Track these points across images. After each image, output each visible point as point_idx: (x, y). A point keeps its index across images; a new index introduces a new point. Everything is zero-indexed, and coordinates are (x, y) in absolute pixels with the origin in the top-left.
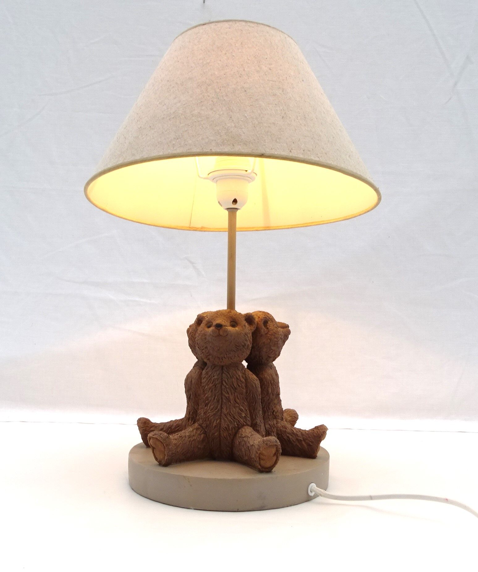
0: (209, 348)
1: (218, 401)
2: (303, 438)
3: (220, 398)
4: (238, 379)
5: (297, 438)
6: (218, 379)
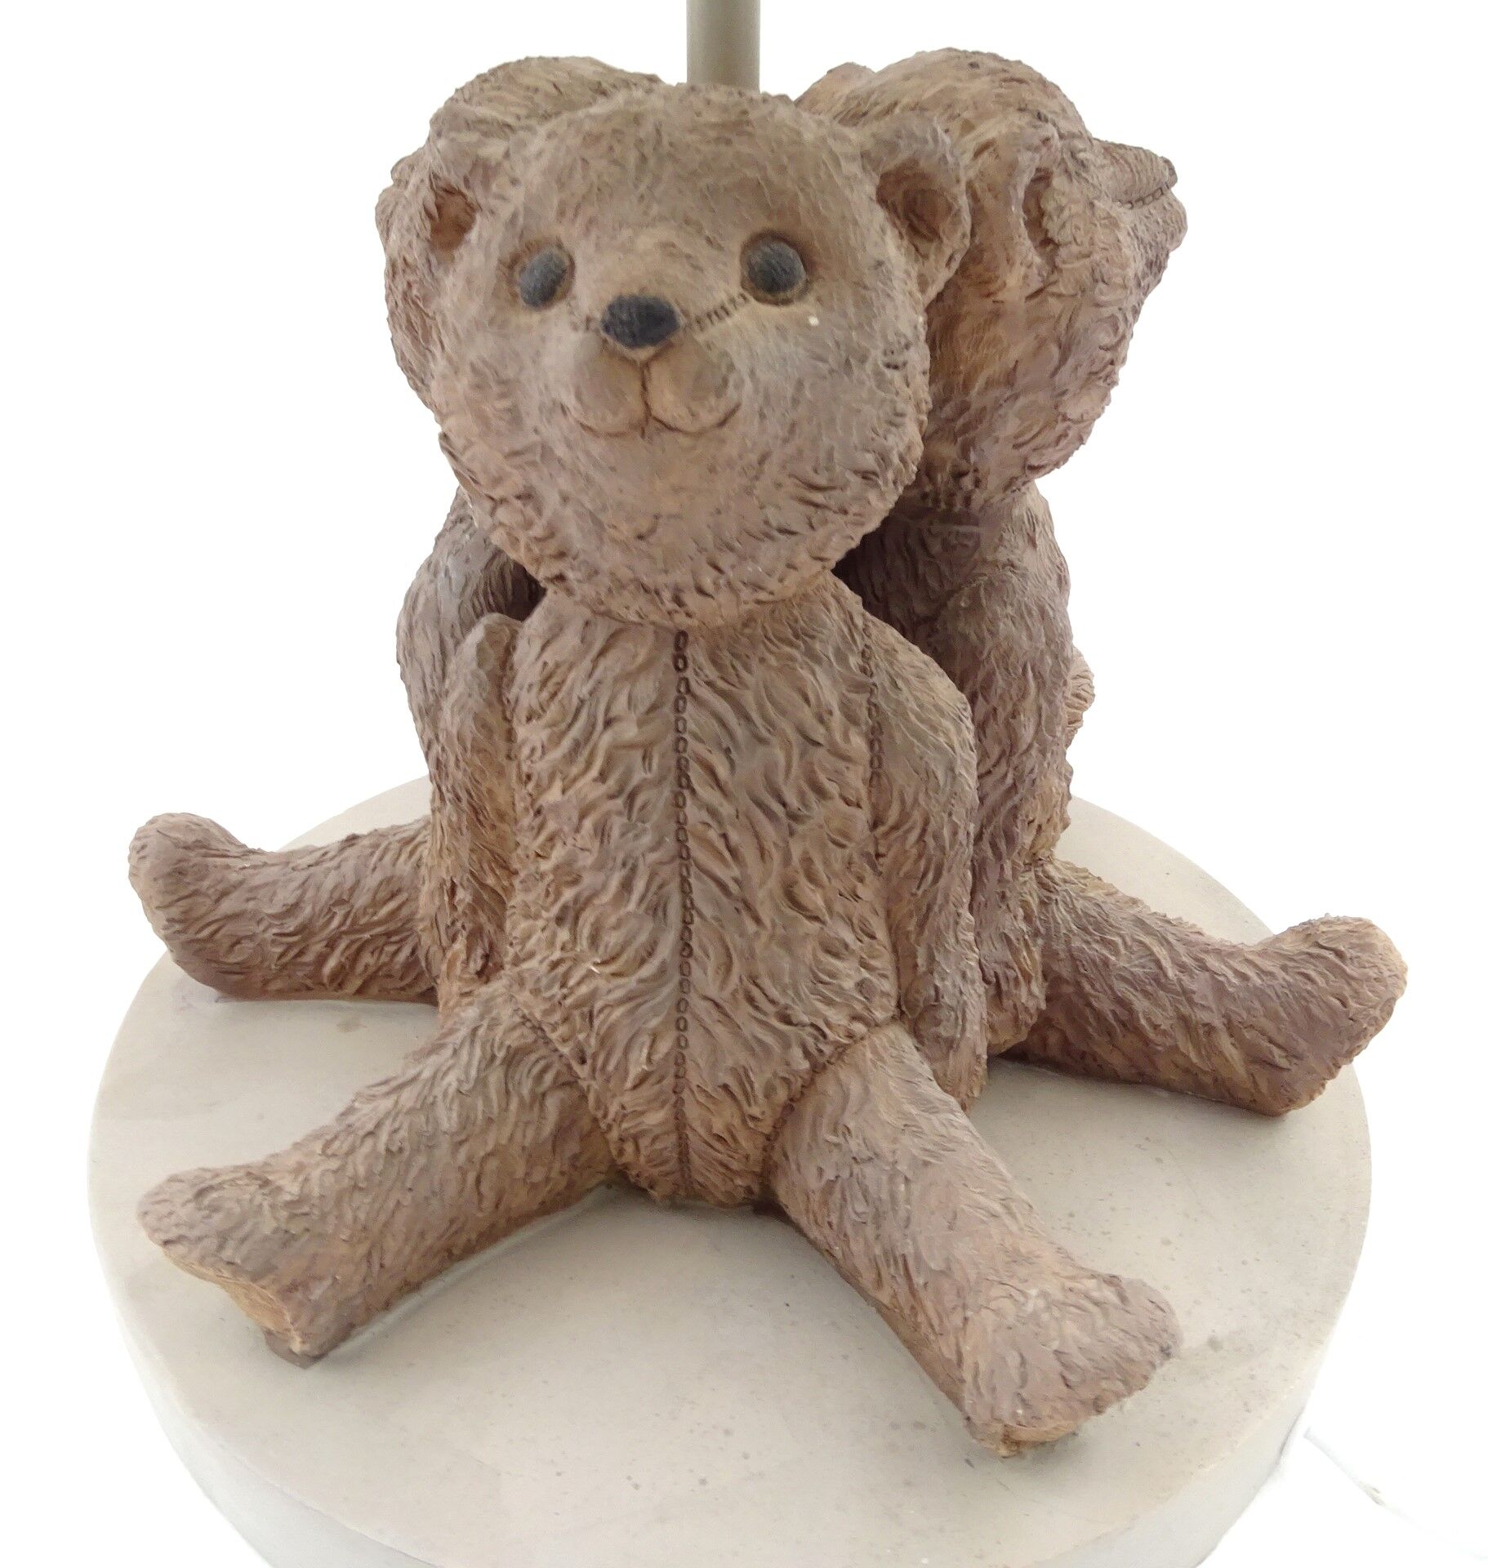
1: (657, 909)
3: (673, 887)
4: (817, 744)
5: (1185, 1010)
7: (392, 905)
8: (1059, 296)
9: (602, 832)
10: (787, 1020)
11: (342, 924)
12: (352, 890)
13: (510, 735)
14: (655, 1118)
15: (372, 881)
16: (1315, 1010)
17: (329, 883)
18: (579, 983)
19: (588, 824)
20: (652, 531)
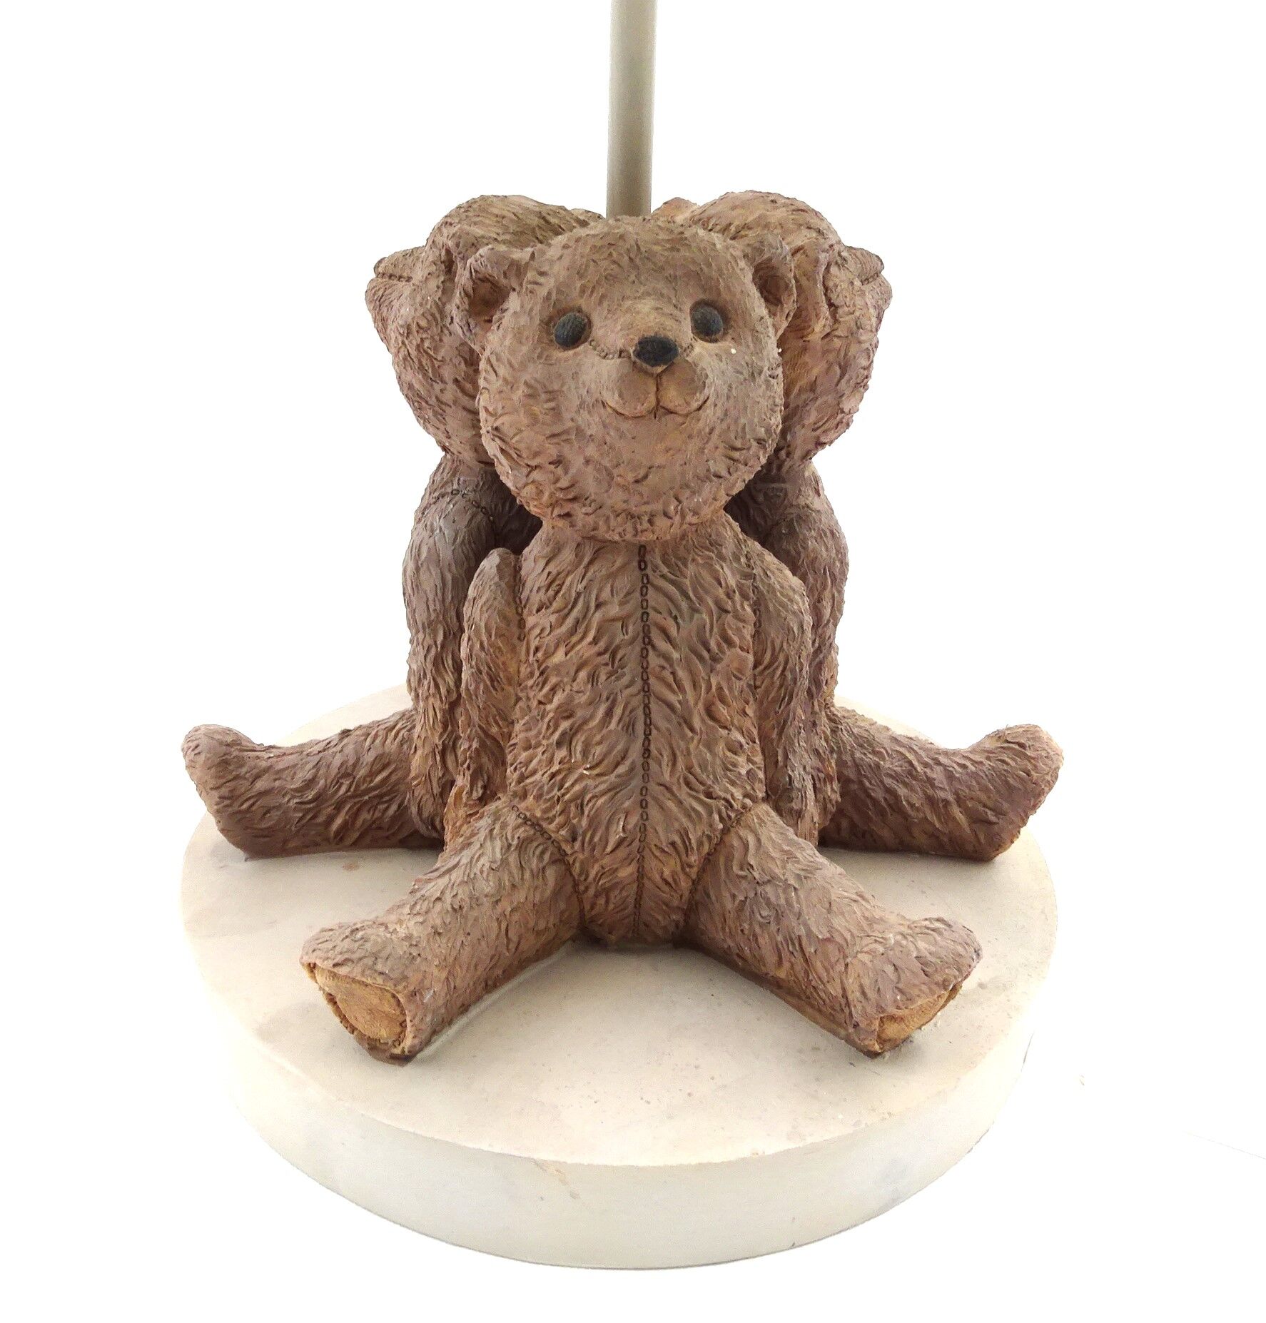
0: (577, 463)
1: (629, 727)
2: (956, 793)
4: (727, 612)
5: (930, 792)
6: (624, 621)
7: (384, 774)
8: (839, 337)
9: (593, 678)
10: (709, 795)
11: (348, 790)
12: (355, 765)
13: (521, 623)
14: (626, 872)
15: (369, 758)
16: (1011, 780)
17: (337, 761)
18: (573, 785)
19: (583, 674)
20: (646, 477)
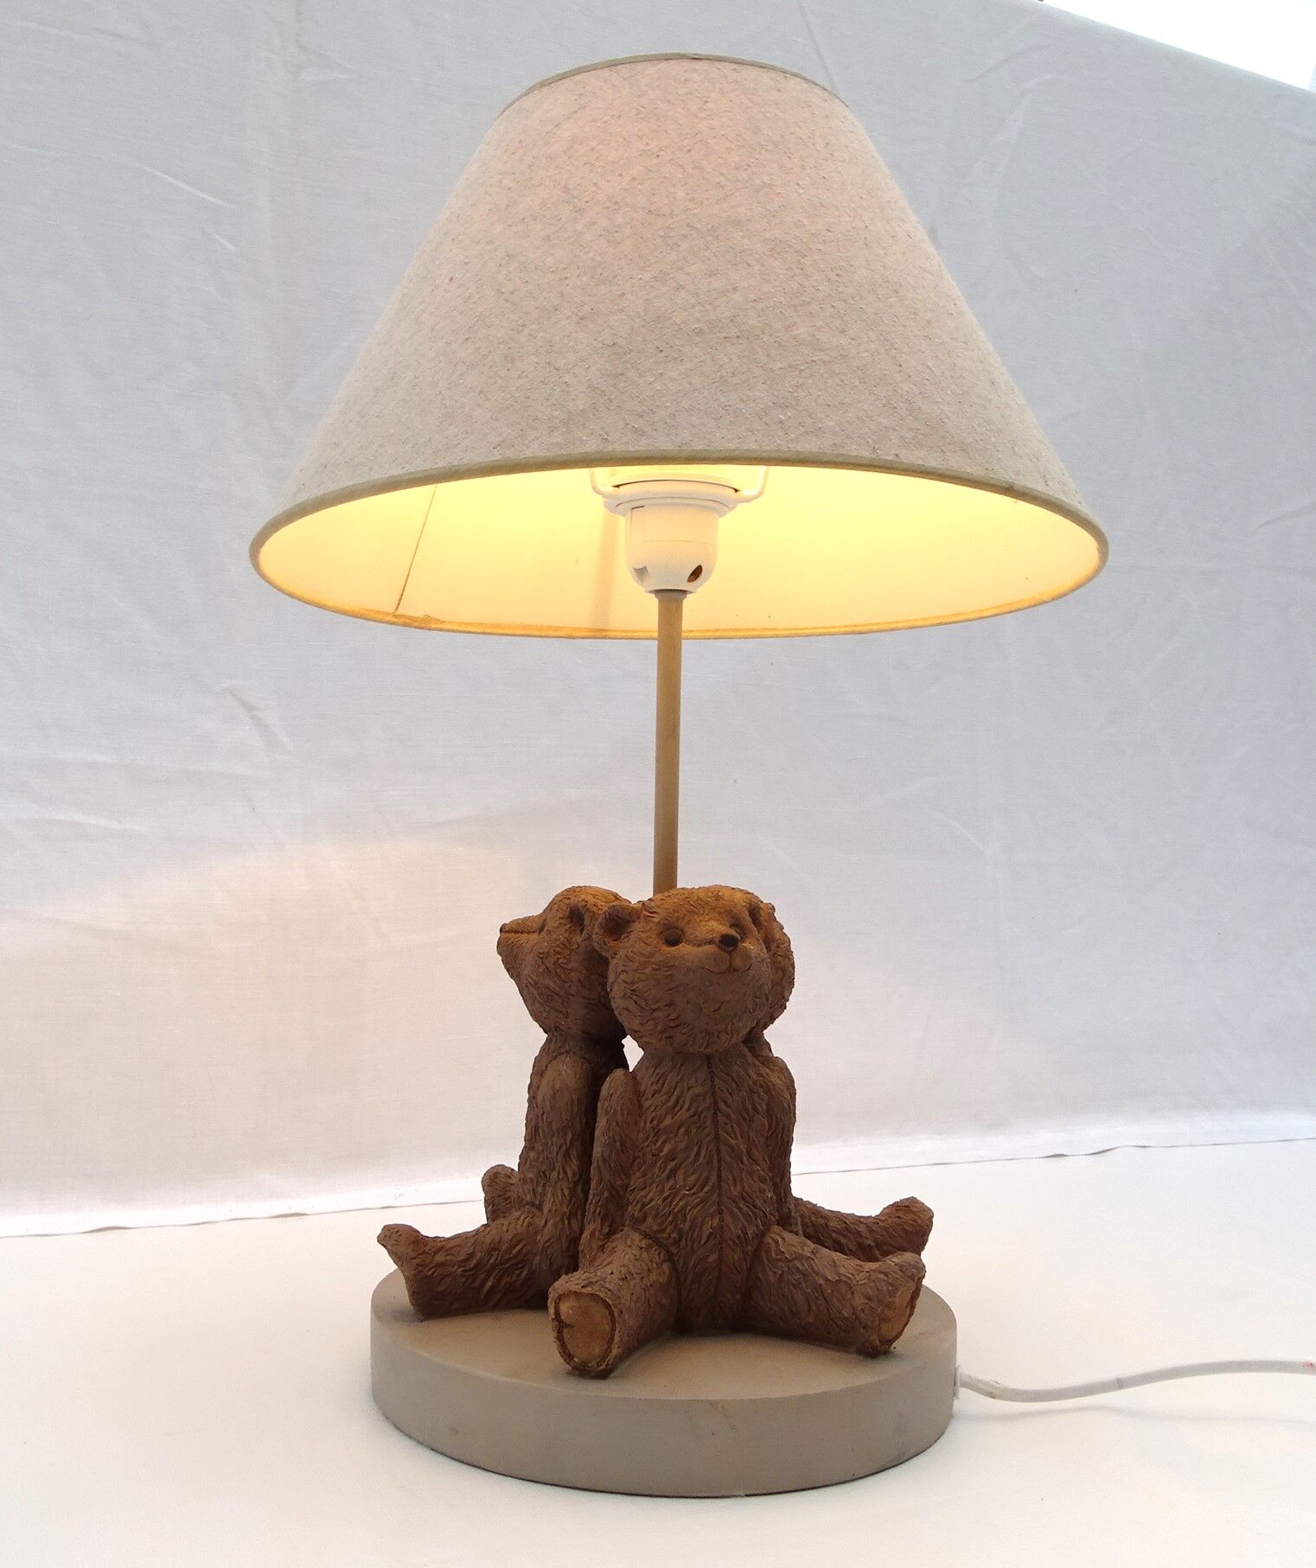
2: (875, 1241)
6: (704, 1095)
9: (688, 1132)
10: (755, 1206)
13: (640, 1106)
14: (713, 1258)
15: (508, 1237)
18: (679, 1202)
19: (682, 1130)
20: (719, 1008)
